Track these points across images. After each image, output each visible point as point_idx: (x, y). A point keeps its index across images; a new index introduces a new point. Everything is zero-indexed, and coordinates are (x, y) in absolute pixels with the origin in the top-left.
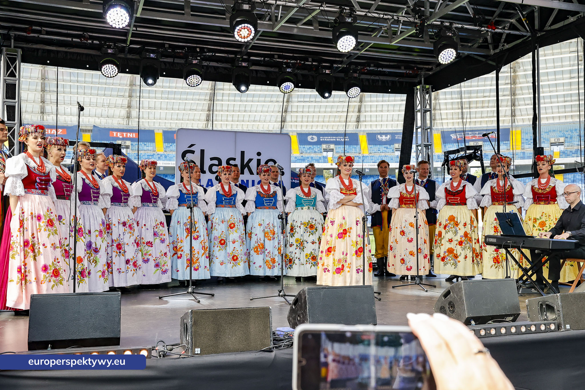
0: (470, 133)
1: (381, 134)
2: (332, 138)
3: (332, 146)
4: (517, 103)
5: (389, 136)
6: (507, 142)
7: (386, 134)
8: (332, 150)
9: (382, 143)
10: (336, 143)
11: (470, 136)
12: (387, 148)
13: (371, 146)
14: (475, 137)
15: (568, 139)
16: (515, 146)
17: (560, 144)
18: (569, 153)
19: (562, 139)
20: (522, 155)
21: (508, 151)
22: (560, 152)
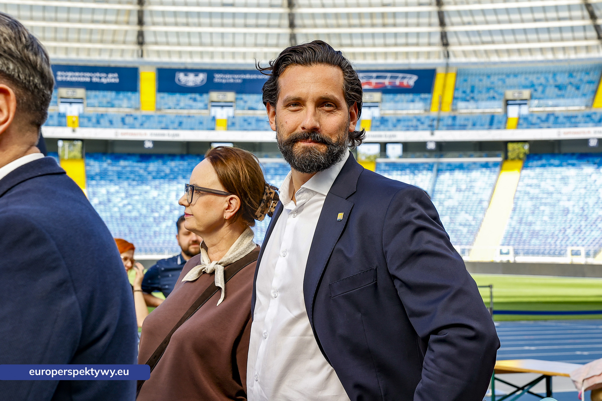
1: (186, 71)
2: (83, 76)
3: (80, 92)
4: (447, 20)
5: (202, 77)
6: (427, 96)
7: (196, 71)
8: (79, 101)
9: (185, 90)
10: (90, 86)
12: (195, 100)
13: (162, 95)
15: (538, 94)
16: (441, 103)
17: (522, 102)
18: (534, 120)
19: (526, 93)
20: (450, 122)
21: (426, 114)
22: (519, 118)
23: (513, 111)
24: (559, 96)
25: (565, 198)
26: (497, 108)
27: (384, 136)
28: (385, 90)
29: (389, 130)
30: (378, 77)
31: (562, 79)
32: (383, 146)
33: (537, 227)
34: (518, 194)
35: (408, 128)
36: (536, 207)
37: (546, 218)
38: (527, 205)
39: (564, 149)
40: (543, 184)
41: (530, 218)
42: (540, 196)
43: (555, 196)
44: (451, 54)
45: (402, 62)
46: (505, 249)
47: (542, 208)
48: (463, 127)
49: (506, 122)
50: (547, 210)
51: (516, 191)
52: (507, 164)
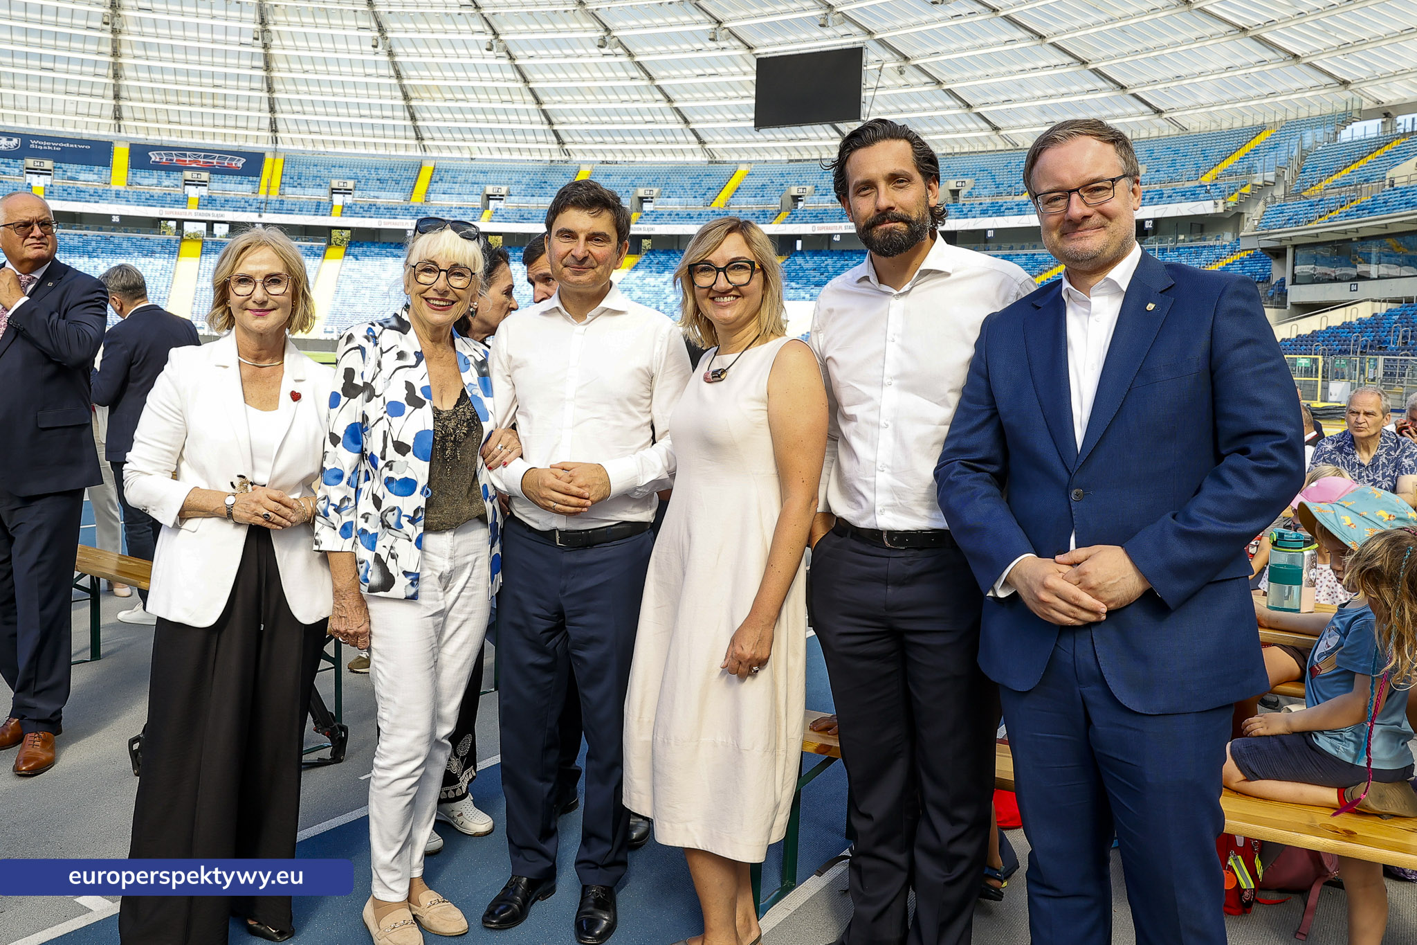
0: (188, 153)
4: (277, 107)
5: (16, 140)
6: (255, 178)
7: (10, 135)
11: (188, 159)
12: (8, 166)
14: (195, 162)
15: (361, 185)
16: (268, 187)
17: (347, 192)
18: (358, 209)
19: (350, 184)
20: (277, 206)
21: (254, 196)
22: (343, 206)
23: (338, 200)
24: (380, 189)
25: (384, 283)
26: (322, 194)
27: (211, 215)
28: (213, 171)
29: (217, 210)
30: (205, 157)
31: (383, 174)
32: (210, 225)
33: (358, 309)
34: (341, 278)
35: (236, 209)
36: (357, 291)
37: (366, 301)
38: (348, 287)
39: (384, 239)
40: (364, 270)
41: (352, 301)
42: (362, 280)
43: (375, 280)
44: (279, 139)
45: (231, 144)
46: (329, 329)
47: (363, 291)
48: (290, 212)
49: (332, 209)
50: (368, 293)
51: (339, 275)
52: (330, 251)
